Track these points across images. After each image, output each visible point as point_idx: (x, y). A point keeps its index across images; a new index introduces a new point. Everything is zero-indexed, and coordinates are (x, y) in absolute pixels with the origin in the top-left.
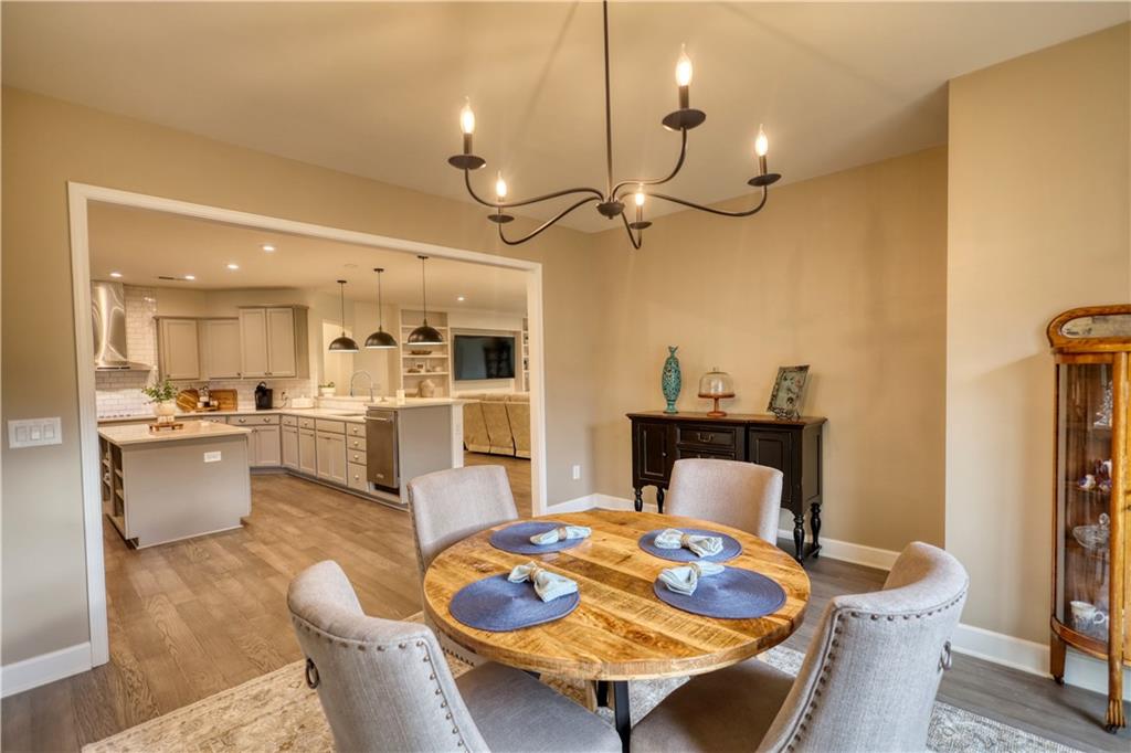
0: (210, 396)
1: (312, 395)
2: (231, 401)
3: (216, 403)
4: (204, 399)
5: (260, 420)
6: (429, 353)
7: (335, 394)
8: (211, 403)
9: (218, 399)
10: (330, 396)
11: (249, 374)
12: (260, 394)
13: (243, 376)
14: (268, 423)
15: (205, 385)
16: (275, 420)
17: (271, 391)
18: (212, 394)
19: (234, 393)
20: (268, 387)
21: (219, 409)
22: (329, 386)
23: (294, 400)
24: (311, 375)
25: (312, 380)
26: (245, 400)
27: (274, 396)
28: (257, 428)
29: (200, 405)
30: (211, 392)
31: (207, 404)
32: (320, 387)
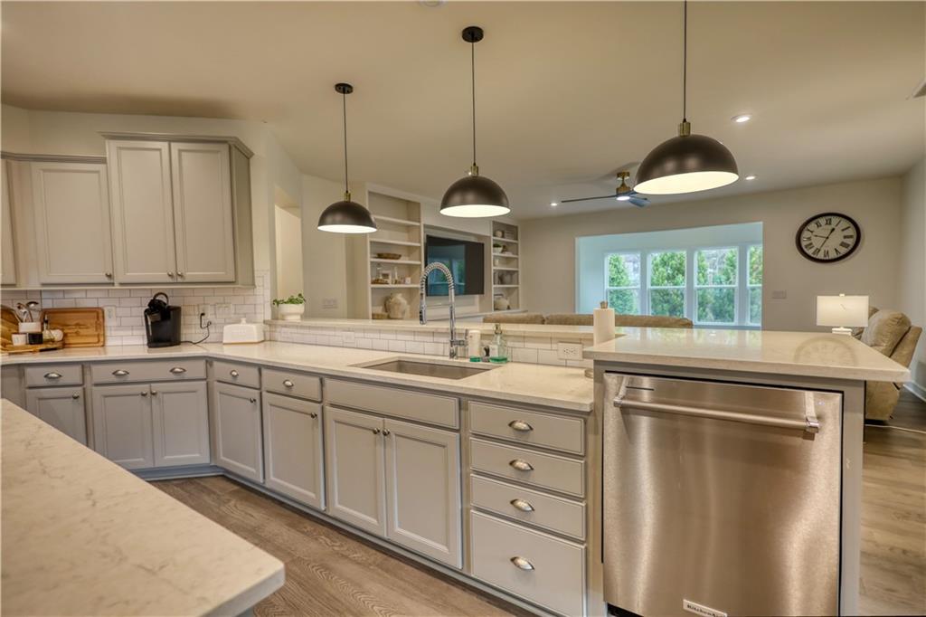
0: (44, 322)
1: (260, 318)
2: (92, 331)
3: (57, 334)
4: (30, 327)
5: (163, 371)
6: (398, 257)
7: (305, 316)
8: (46, 334)
9: (62, 326)
10: (295, 319)
11: (133, 276)
12: (157, 316)
13: (119, 278)
14: (179, 377)
15: (30, 299)
16: (198, 369)
17: (177, 310)
18: (48, 318)
19: (98, 315)
20: (172, 303)
21: (64, 345)
22: (291, 301)
23: (227, 328)
24: (258, 281)
25: (259, 290)
26: (120, 327)
27: (183, 320)
28: (156, 388)
29: (19, 340)
30: (45, 312)
31: (35, 339)
32: (276, 302)
